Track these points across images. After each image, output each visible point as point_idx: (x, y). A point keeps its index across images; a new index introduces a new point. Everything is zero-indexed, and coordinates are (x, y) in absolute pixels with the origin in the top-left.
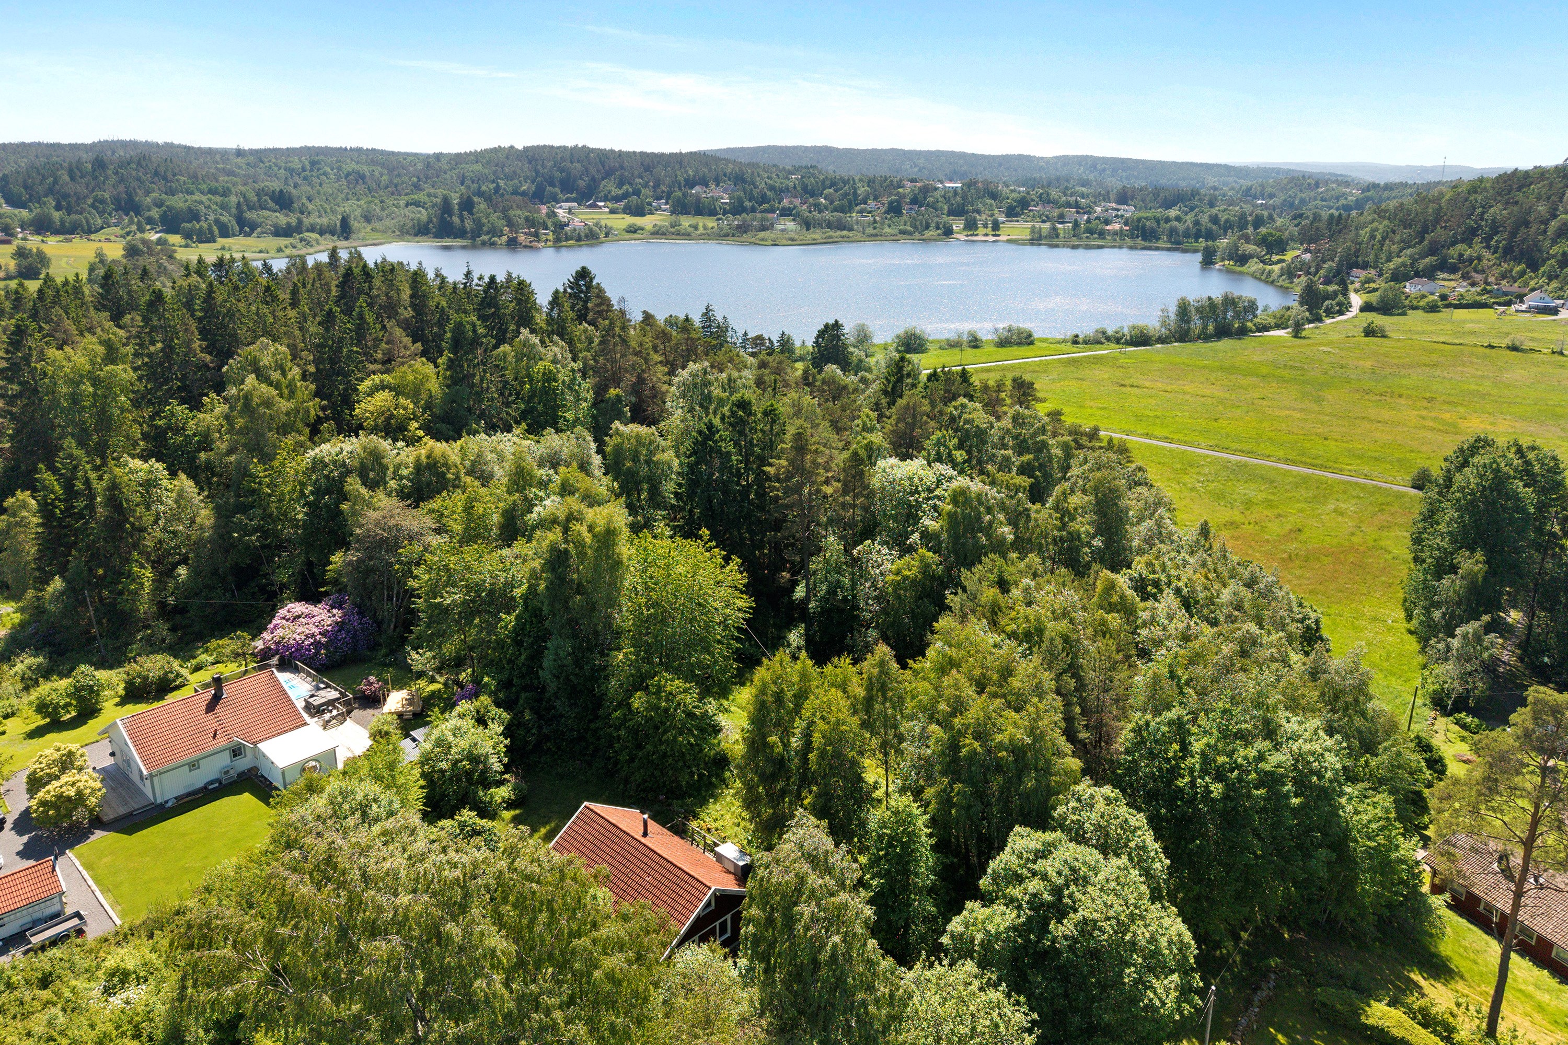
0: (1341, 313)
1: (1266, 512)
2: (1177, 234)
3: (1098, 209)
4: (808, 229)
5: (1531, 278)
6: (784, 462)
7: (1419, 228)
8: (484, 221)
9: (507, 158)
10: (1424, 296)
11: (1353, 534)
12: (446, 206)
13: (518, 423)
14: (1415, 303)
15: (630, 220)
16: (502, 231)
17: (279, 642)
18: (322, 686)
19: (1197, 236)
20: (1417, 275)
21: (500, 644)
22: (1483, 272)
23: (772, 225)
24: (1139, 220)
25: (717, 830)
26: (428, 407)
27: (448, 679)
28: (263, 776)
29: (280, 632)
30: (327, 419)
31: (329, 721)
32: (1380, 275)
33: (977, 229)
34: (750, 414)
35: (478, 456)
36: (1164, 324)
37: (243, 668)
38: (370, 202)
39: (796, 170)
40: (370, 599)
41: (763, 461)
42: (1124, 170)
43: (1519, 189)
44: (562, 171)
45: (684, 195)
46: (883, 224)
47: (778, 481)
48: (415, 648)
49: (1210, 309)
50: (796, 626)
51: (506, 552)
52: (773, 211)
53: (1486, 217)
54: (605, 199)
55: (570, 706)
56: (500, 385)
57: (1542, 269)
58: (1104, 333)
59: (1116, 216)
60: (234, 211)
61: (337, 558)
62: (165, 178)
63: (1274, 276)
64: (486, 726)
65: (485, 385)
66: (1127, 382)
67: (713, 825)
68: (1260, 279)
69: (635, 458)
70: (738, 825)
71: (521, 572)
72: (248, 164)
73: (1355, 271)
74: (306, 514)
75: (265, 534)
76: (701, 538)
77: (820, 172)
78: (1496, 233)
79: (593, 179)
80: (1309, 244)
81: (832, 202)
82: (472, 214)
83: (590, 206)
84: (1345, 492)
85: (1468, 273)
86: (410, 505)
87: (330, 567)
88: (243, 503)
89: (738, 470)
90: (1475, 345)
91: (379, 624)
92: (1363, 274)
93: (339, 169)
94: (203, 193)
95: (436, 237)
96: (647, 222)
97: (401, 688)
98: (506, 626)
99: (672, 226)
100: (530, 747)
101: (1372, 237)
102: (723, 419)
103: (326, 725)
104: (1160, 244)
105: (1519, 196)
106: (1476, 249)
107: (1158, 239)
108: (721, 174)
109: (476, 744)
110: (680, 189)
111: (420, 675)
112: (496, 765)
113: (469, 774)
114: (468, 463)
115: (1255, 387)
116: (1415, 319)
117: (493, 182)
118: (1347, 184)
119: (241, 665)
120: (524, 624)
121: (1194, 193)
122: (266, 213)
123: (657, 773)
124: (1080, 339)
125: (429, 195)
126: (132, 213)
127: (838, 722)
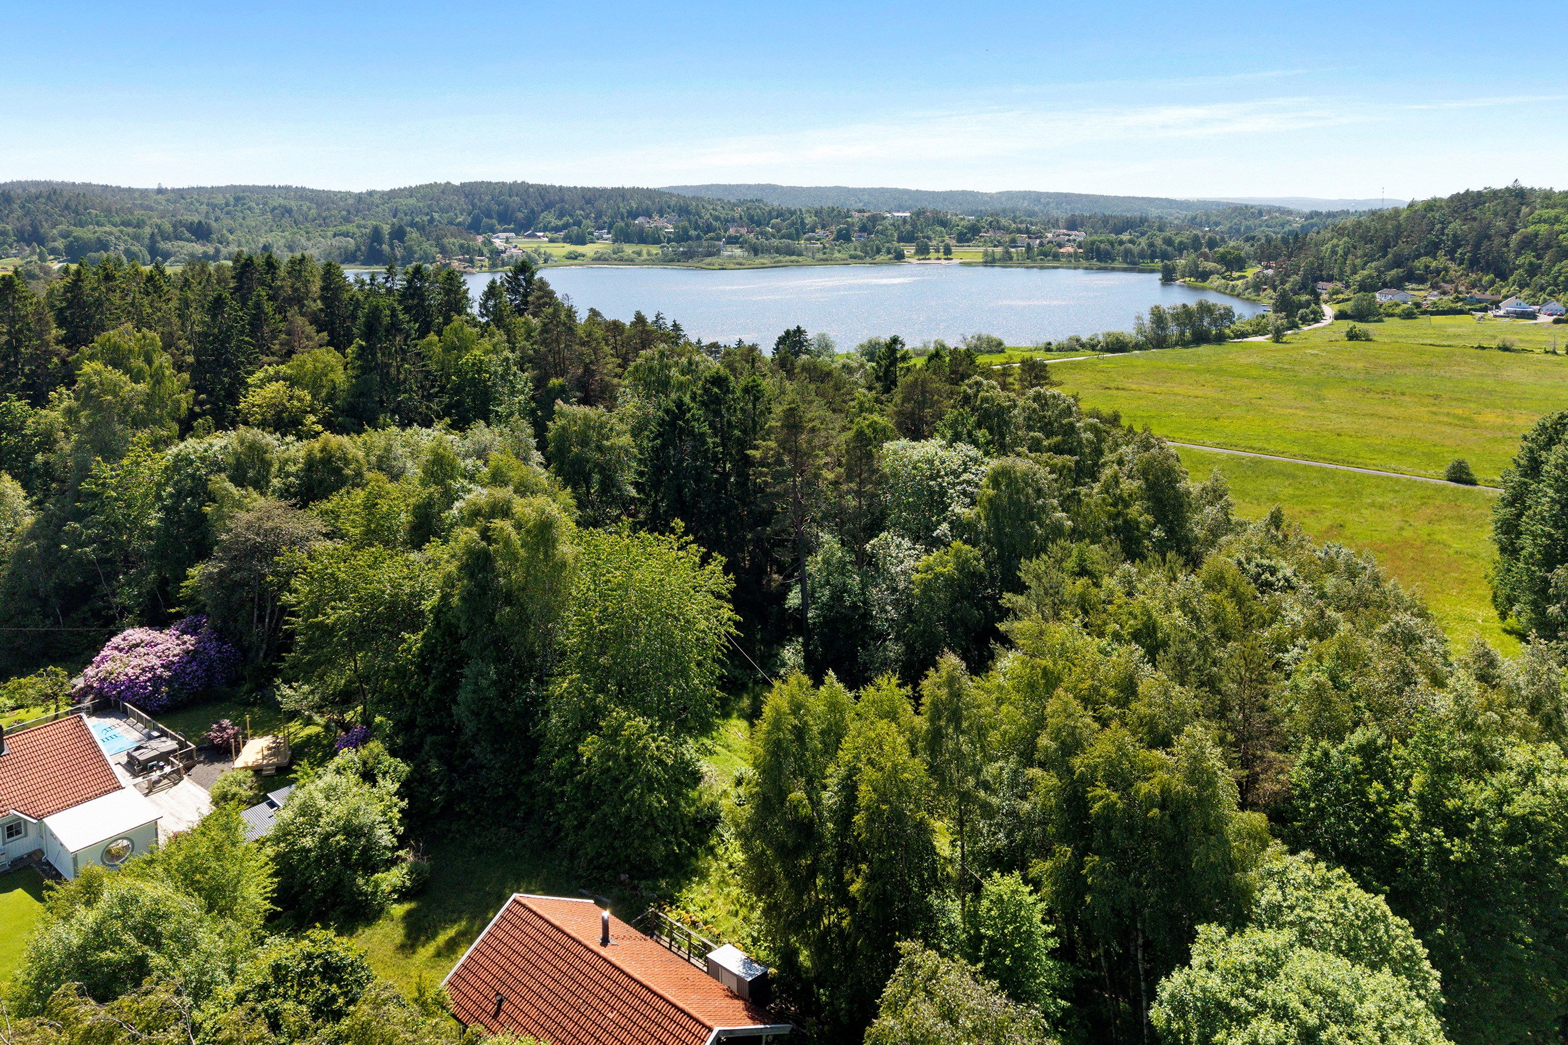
0: (1316, 321)
1: (1298, 508)
2: (1132, 254)
3: (1050, 235)
4: (756, 255)
5: (1502, 287)
6: (773, 444)
7: (1380, 242)
8: (416, 248)
9: (443, 192)
10: (1398, 305)
11: (1402, 529)
12: (376, 235)
13: (440, 418)
14: (1390, 311)
15: (569, 248)
16: (434, 258)
17: (105, 679)
18: (155, 734)
19: (1153, 257)
20: (1385, 285)
21: (401, 673)
22: (1452, 282)
23: (719, 251)
24: (1093, 243)
25: (706, 923)
26: (330, 398)
27: (330, 720)
28: (48, 863)
29: (108, 666)
30: (203, 414)
31: (158, 781)
32: (1347, 286)
33: (928, 253)
34: (728, 391)
35: (386, 450)
36: (1140, 331)
37: (52, 713)
38: (295, 233)
39: (741, 203)
40: (236, 620)
41: (743, 444)
42: (1068, 203)
43: (1475, 206)
44: (499, 204)
45: (626, 225)
46: (832, 250)
47: (768, 465)
48: (287, 681)
49: (1185, 316)
50: (790, 640)
51: (414, 556)
52: (720, 240)
53: (1446, 231)
54: (545, 229)
55: (492, 752)
56: (420, 376)
57: (1511, 279)
58: (1078, 340)
59: (1069, 241)
60: (147, 241)
61: (195, 572)
62: (76, 212)
63: (1239, 290)
64: (374, 783)
65: (402, 377)
66: (1112, 385)
67: (700, 916)
68: (1224, 293)
69: (584, 442)
70: (736, 914)
71: (433, 580)
72: (168, 200)
73: (1321, 284)
74: (161, 520)
75: (105, 546)
76: (672, 531)
77: (766, 205)
78: (1459, 246)
79: (532, 211)
80: (1268, 261)
81: (779, 231)
82: (403, 242)
83: (529, 236)
84: (1378, 487)
85: (1437, 283)
86: (295, 505)
87: (186, 583)
88: (79, 509)
89: (715, 454)
90: (1465, 346)
91: (245, 651)
92: (1330, 286)
93: (265, 204)
94: (115, 225)
95: (363, 264)
96: (589, 249)
97: (265, 734)
98: (409, 650)
99: (614, 253)
100: (437, 811)
101: (1334, 252)
102: (693, 398)
103: (151, 789)
104: (1116, 265)
105: (1476, 212)
106: (1441, 261)
107: (1113, 260)
108: (665, 206)
109: (357, 810)
110: (622, 219)
111: (293, 715)
112: (384, 836)
113: (345, 853)
114: (373, 459)
115: (1249, 388)
116: (1393, 325)
117: (427, 214)
118: (1290, 213)
119: (47, 710)
120: (435, 645)
121: (1143, 221)
122: (181, 243)
123: (617, 843)
124: (1053, 347)
125: (359, 226)
126: (35, 244)
127: (895, 766)
